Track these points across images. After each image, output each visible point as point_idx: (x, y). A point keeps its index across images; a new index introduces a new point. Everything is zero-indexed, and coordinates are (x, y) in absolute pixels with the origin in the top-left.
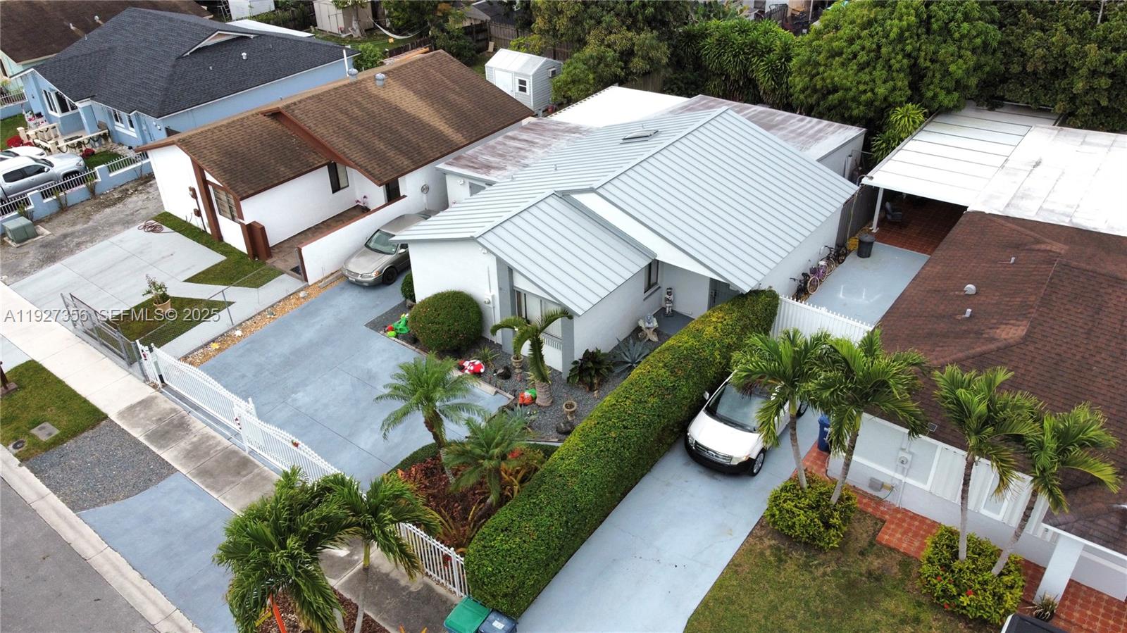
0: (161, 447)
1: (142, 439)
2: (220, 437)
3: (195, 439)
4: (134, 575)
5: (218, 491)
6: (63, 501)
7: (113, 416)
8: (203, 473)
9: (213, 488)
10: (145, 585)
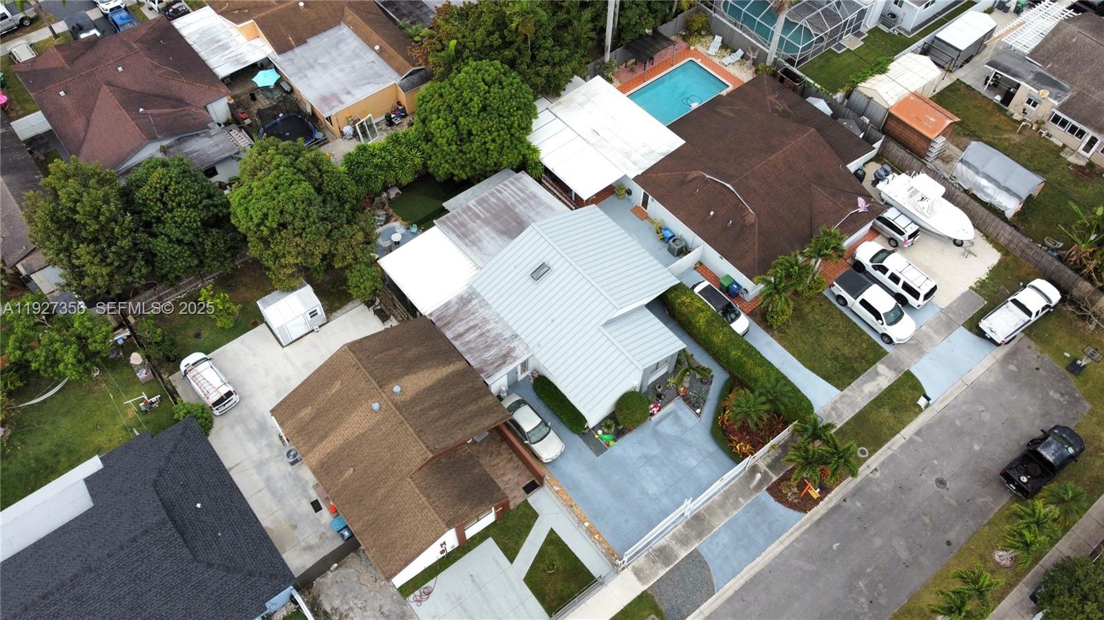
0: (677, 558)
1: (668, 569)
2: (675, 530)
3: (674, 542)
4: (758, 559)
5: (714, 528)
6: (706, 601)
7: (645, 587)
8: (700, 535)
9: (711, 530)
10: (763, 554)
